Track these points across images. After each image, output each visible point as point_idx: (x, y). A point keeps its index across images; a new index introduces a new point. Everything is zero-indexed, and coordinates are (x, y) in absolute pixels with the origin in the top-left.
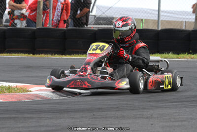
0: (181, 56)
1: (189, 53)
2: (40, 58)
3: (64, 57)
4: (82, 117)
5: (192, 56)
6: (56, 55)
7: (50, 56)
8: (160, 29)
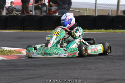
0: (109, 31)
1: (113, 29)
2: (27, 32)
3: (41, 32)
4: (52, 69)
5: (115, 31)
6: (37, 31)
7: (33, 31)
8: (96, 15)
